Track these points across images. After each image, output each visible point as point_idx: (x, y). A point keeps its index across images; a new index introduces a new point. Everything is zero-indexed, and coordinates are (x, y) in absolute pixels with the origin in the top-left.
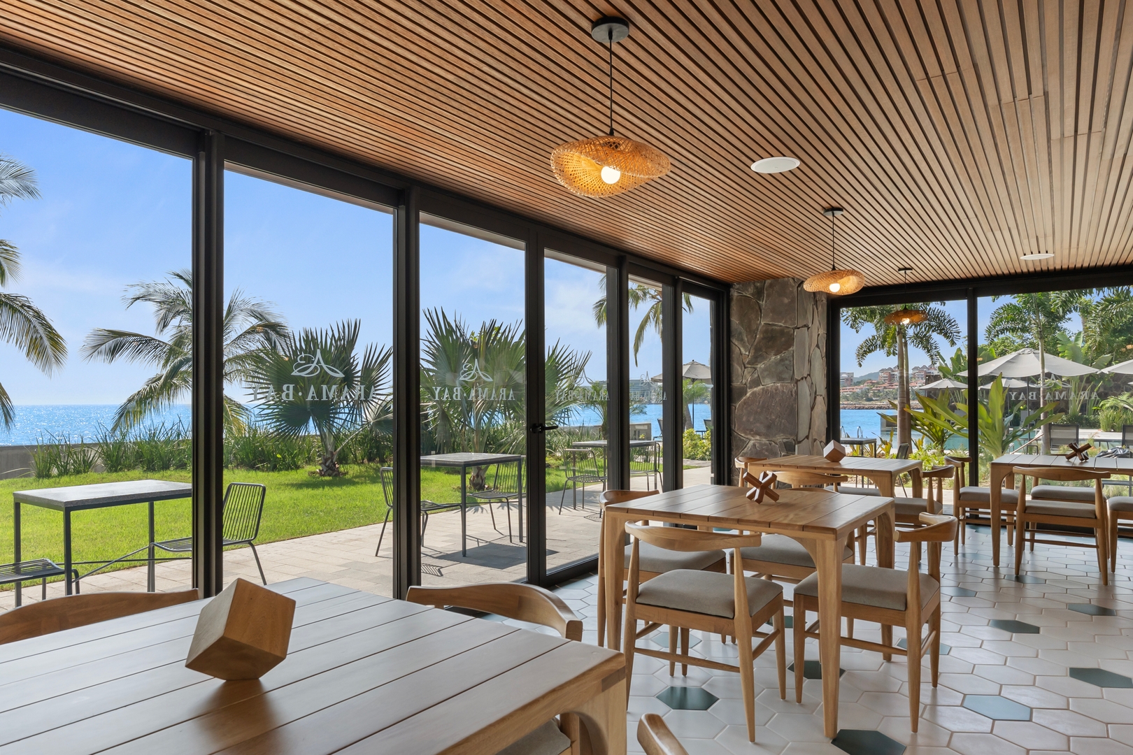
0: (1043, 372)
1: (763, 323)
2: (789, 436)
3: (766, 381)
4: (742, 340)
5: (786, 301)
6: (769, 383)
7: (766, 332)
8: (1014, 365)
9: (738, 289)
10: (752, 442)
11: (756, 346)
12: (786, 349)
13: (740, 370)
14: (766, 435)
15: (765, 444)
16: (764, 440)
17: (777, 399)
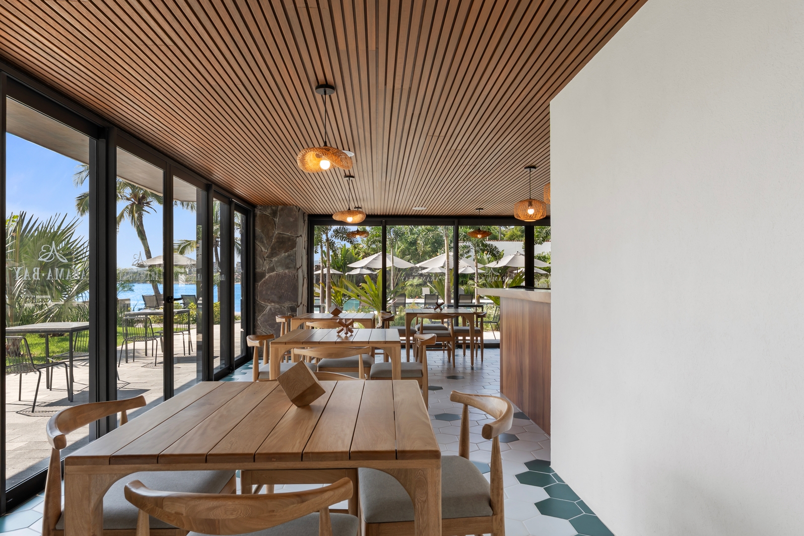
0: (393, 266)
1: (276, 232)
2: (293, 303)
3: (278, 269)
4: (262, 242)
5: (292, 220)
6: (280, 270)
7: (279, 238)
8: (377, 261)
9: (260, 209)
10: (269, 307)
11: (272, 246)
12: (292, 249)
13: (261, 261)
14: (278, 303)
15: (278, 308)
16: (277, 306)
17: (286, 280)
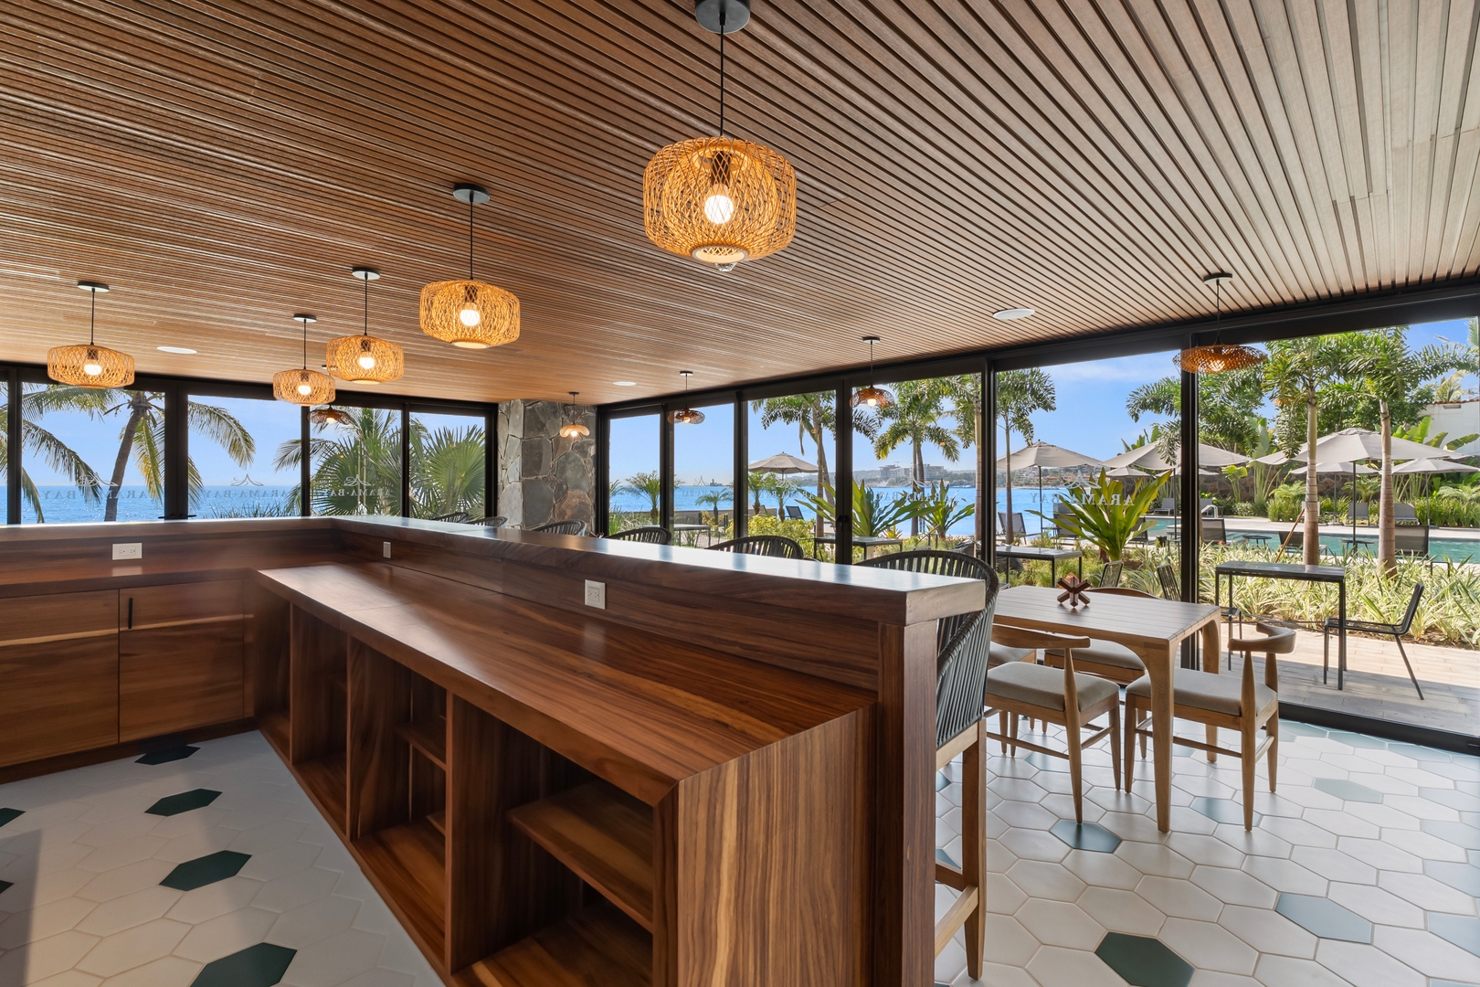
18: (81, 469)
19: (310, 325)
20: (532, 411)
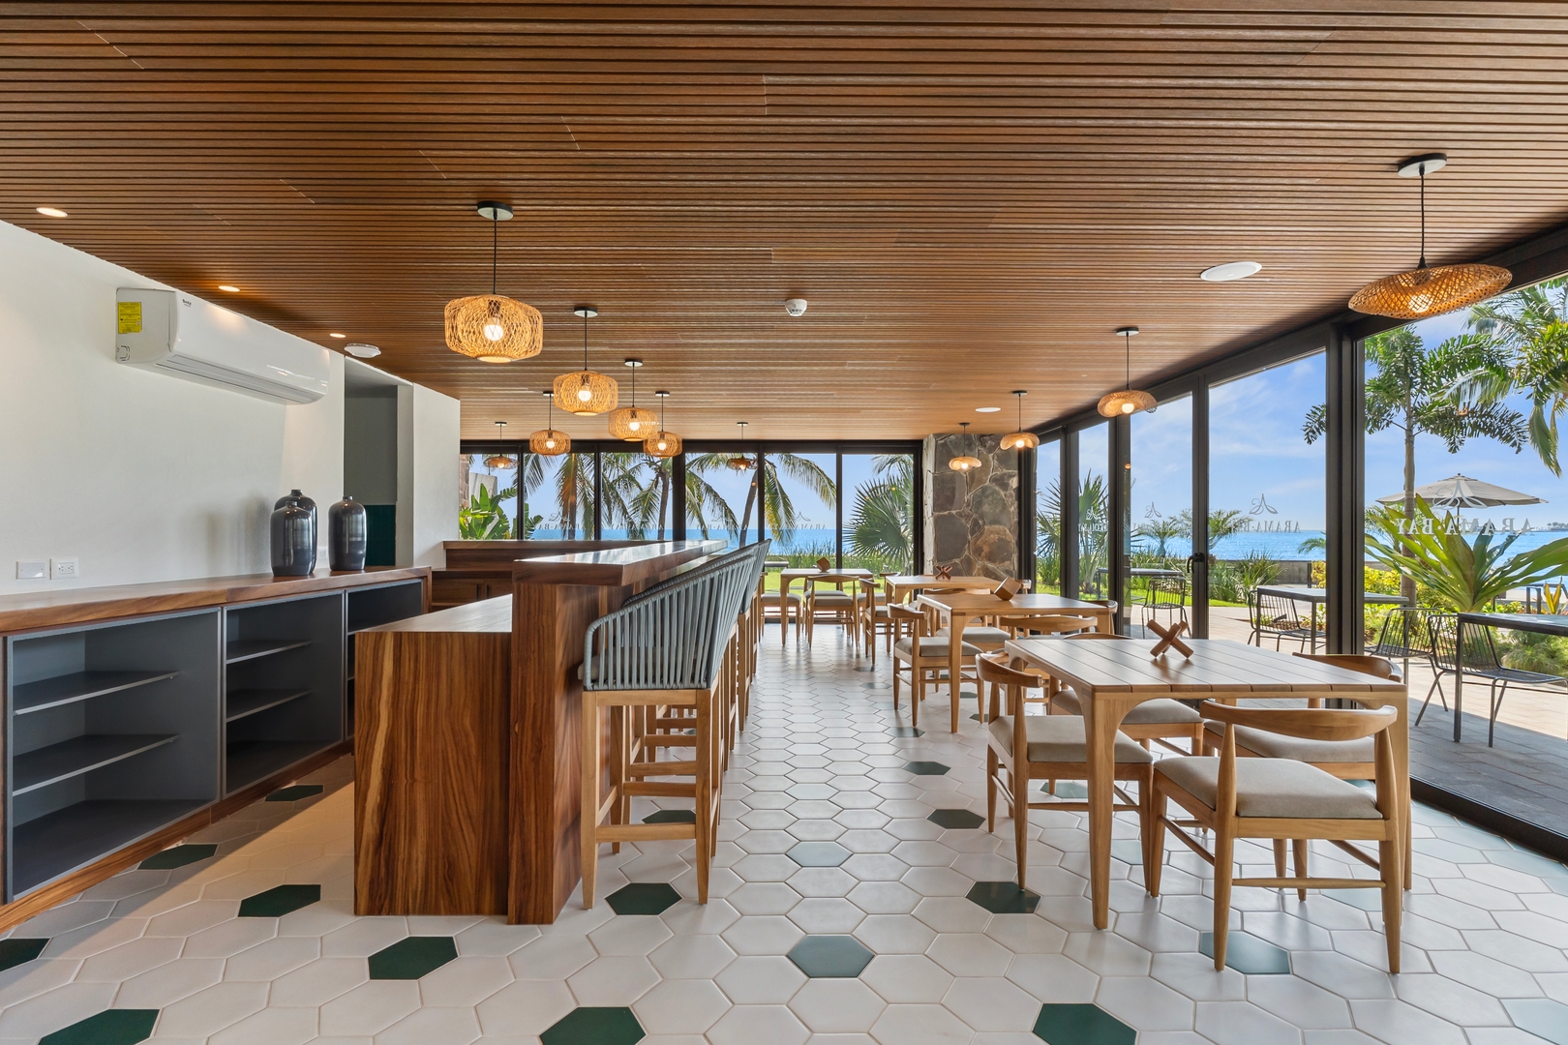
18: (728, 513)
19: (666, 398)
20: (945, 444)
